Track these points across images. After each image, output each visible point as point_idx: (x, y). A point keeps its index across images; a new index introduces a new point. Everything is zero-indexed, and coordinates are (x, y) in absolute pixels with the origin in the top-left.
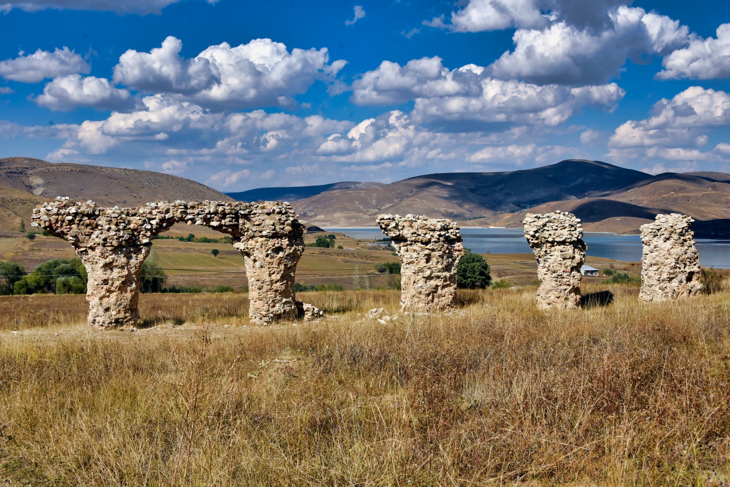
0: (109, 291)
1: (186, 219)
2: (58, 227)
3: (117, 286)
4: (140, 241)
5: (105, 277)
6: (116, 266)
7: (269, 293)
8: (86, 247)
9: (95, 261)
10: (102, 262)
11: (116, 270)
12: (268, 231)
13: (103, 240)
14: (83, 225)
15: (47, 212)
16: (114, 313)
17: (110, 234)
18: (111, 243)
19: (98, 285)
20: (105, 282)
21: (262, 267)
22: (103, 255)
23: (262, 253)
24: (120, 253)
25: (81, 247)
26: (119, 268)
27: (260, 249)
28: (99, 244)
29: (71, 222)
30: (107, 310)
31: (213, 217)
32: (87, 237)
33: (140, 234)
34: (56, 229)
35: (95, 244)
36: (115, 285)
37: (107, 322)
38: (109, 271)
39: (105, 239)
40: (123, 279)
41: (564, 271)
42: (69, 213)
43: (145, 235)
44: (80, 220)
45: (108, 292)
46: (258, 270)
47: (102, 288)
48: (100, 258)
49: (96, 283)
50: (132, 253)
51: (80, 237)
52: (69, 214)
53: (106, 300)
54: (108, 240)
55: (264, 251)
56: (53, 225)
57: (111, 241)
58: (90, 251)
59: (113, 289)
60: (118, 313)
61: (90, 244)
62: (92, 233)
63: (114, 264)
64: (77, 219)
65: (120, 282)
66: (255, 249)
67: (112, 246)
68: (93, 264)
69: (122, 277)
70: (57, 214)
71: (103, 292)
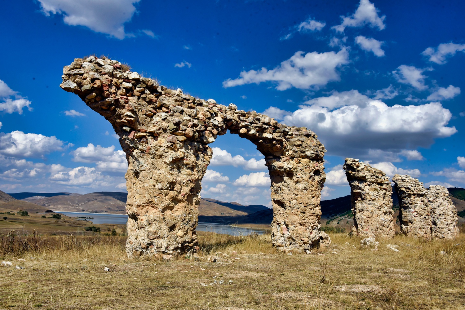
0: (176, 200)
1: (240, 125)
2: (111, 93)
3: (186, 194)
4: (206, 138)
5: (171, 178)
6: (186, 165)
7: (311, 217)
8: (146, 132)
9: (158, 153)
10: (170, 156)
11: (185, 171)
12: (312, 152)
13: (175, 124)
14: (144, 99)
15: (97, 67)
16: (180, 233)
17: (184, 118)
18: (185, 130)
19: (162, 189)
20: (172, 185)
21: (305, 189)
22: (172, 147)
23: (305, 174)
24: (190, 147)
25: (139, 131)
26: (188, 168)
27: (304, 170)
28: (165, 130)
29: (129, 91)
30: (172, 228)
31: (267, 128)
32: (148, 119)
33: (206, 130)
34: (108, 96)
35: (159, 129)
36: (183, 192)
37: (172, 248)
38: (176, 171)
39: (178, 124)
40: (192, 185)
41: (427, 215)
42: (128, 78)
43: (212, 132)
44: (142, 92)
45: (172, 201)
46: (300, 192)
47: (166, 195)
48: (168, 150)
49: (159, 186)
50: (200, 151)
51: (141, 116)
52: (127, 80)
53: (168, 213)
54: (181, 125)
55: (308, 172)
56: (105, 89)
57: (185, 127)
58: (150, 139)
59: (180, 197)
60: (185, 234)
61: (152, 129)
62: (155, 114)
63: (185, 161)
64: (138, 89)
65: (189, 188)
66: (298, 170)
67: (185, 135)
68: (154, 158)
69: (191, 181)
70: (112, 75)
71: (167, 201)
